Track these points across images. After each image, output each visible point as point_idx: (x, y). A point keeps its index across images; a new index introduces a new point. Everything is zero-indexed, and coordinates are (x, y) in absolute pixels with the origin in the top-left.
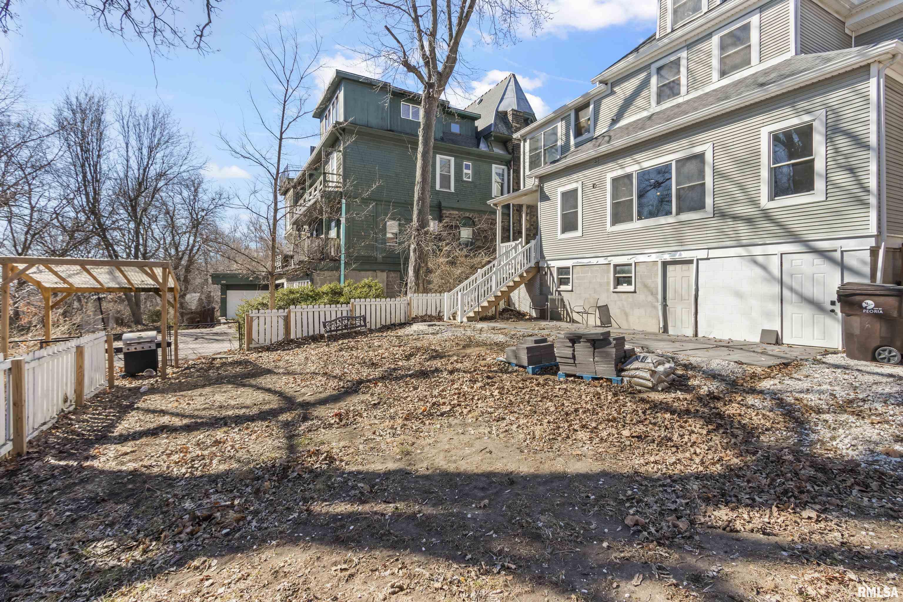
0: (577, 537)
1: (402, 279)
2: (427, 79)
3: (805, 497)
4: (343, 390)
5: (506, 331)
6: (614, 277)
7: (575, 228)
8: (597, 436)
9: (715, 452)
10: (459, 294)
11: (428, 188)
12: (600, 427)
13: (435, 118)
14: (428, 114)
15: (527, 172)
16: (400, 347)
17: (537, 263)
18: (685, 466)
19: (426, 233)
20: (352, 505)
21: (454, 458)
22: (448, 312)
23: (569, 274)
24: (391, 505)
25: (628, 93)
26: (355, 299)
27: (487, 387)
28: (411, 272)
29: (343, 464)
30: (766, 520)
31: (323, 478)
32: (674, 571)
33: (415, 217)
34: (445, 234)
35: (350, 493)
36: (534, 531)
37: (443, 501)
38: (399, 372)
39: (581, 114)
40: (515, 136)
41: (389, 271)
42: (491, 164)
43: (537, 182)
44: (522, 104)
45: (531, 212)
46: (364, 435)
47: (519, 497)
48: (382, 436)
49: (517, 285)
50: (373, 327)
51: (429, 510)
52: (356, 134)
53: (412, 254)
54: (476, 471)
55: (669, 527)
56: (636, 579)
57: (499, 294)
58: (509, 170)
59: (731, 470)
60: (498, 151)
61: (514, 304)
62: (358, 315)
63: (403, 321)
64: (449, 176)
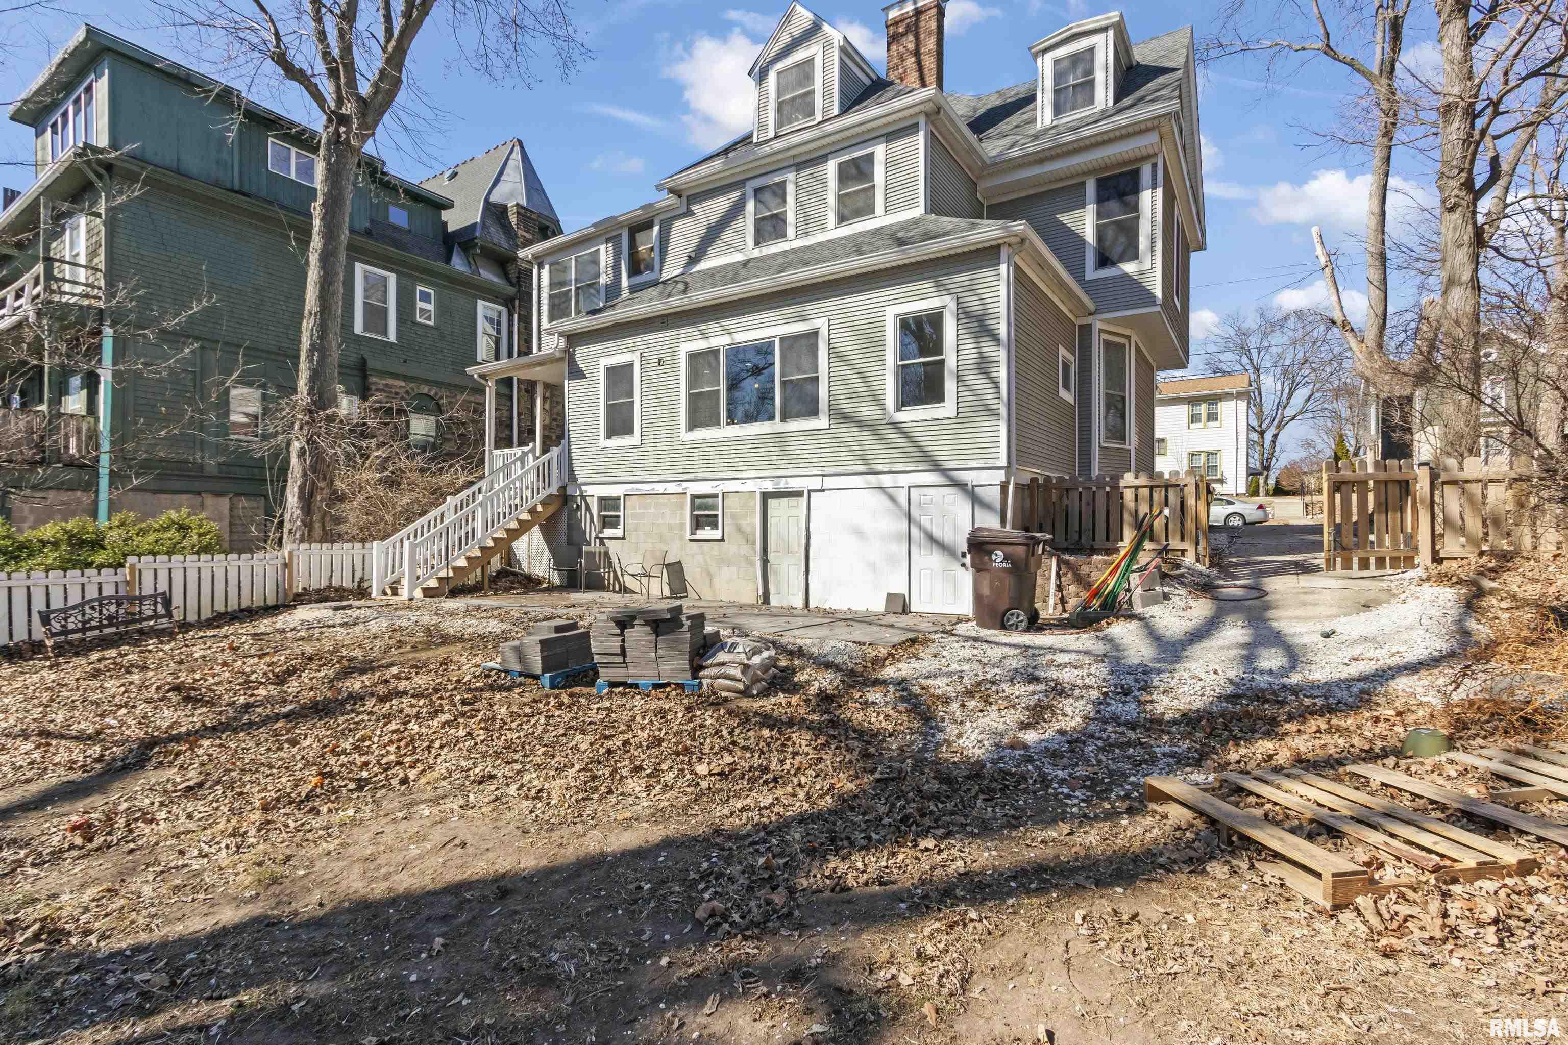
0: (619, 962)
1: (269, 512)
2: (332, 105)
3: (927, 821)
4: (98, 766)
5: (503, 612)
6: (692, 515)
7: (629, 431)
8: (659, 782)
9: (824, 779)
10: (406, 543)
11: (335, 327)
12: (664, 767)
13: (350, 187)
14: (334, 175)
15: (545, 324)
16: (260, 657)
17: (563, 488)
18: (785, 807)
19: (330, 419)
20: (115, 1028)
21: (383, 870)
22: (380, 580)
23: (618, 509)
24: (224, 1002)
25: (714, 218)
26: (139, 555)
27: (460, 720)
28: (292, 498)
29: (93, 939)
30: (884, 864)
31: (28, 986)
32: (766, 974)
33: (302, 383)
34: (373, 423)
35: (110, 1003)
36: (543, 972)
37: (356, 963)
38: (259, 710)
39: (640, 236)
40: (522, 253)
41: (238, 495)
42: (476, 297)
43: (562, 344)
44: (536, 198)
45: (552, 395)
46: (157, 862)
47: (517, 917)
48: (206, 856)
49: (524, 527)
50: (192, 618)
51: (317, 989)
52: (145, 183)
53: (294, 461)
54: (430, 887)
55: (760, 906)
56: (709, 1002)
57: (490, 544)
58: (510, 315)
59: (845, 801)
60: (488, 275)
61: (519, 563)
62: (148, 590)
63: (271, 601)
64: (385, 311)
